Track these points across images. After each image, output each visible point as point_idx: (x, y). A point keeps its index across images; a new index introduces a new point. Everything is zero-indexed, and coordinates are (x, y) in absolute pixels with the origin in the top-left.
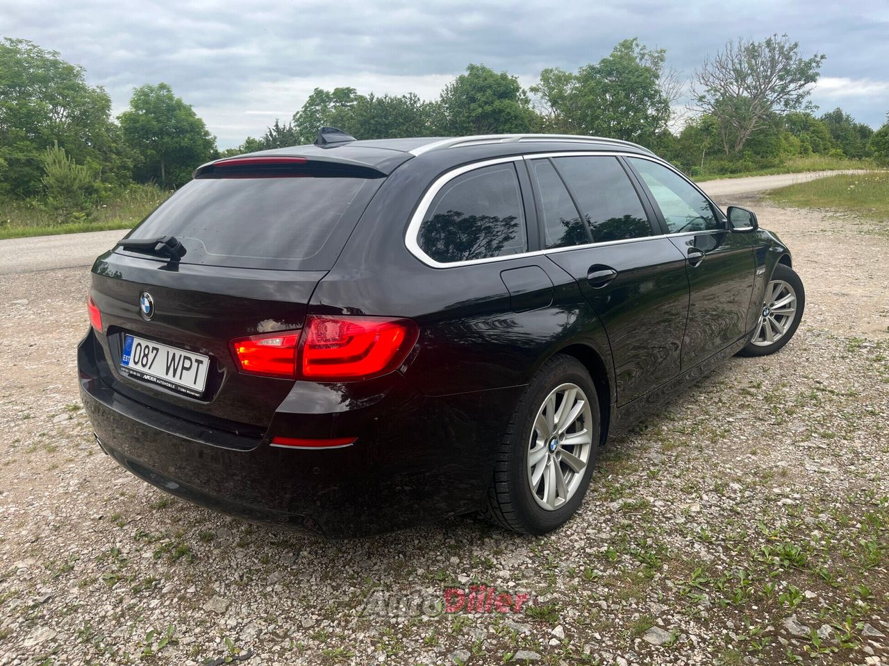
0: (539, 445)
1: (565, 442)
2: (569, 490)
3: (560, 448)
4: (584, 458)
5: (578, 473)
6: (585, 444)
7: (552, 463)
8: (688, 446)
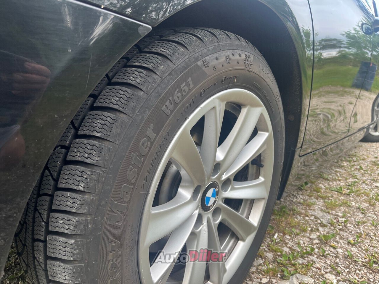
0: (182, 196)
1: (230, 194)
2: (228, 267)
3: (221, 203)
4: (255, 219)
5: (243, 240)
6: (259, 200)
7: (204, 227)
8: (350, 206)
